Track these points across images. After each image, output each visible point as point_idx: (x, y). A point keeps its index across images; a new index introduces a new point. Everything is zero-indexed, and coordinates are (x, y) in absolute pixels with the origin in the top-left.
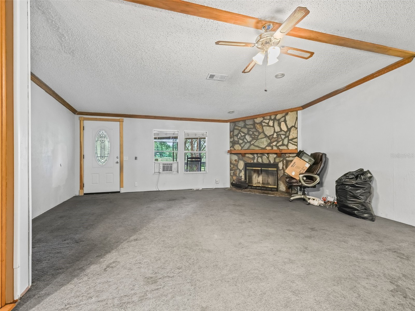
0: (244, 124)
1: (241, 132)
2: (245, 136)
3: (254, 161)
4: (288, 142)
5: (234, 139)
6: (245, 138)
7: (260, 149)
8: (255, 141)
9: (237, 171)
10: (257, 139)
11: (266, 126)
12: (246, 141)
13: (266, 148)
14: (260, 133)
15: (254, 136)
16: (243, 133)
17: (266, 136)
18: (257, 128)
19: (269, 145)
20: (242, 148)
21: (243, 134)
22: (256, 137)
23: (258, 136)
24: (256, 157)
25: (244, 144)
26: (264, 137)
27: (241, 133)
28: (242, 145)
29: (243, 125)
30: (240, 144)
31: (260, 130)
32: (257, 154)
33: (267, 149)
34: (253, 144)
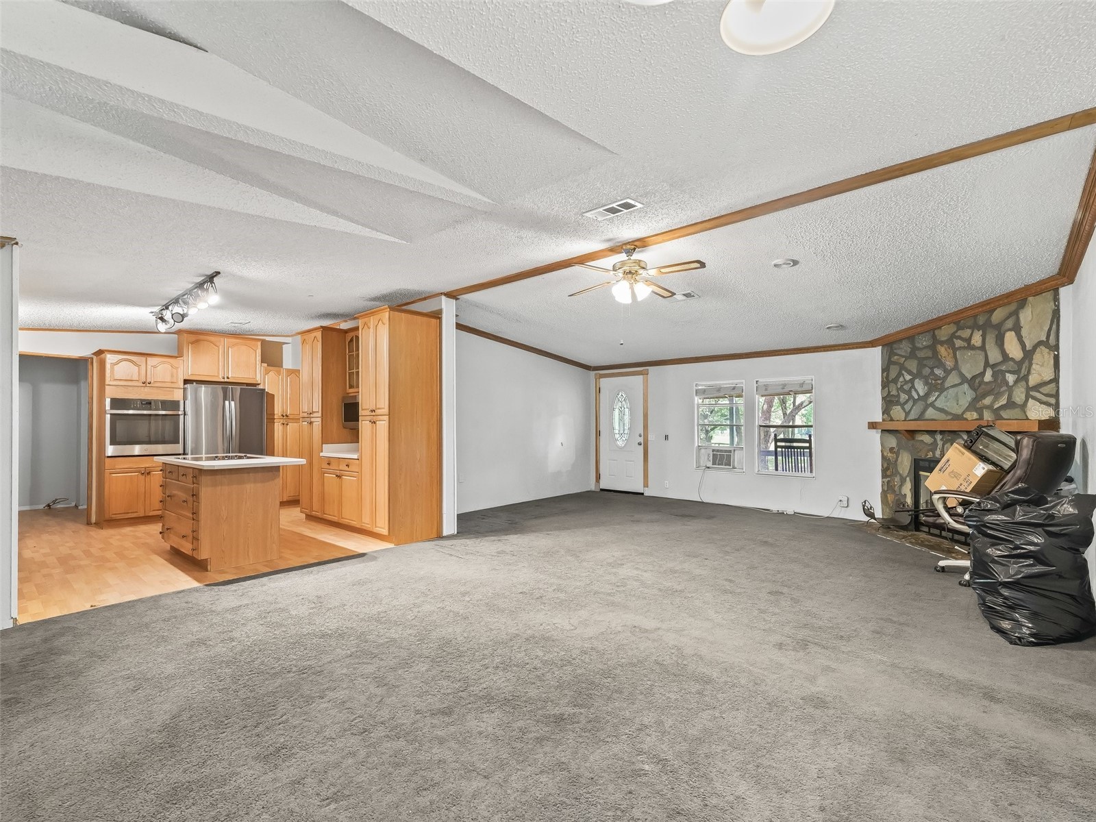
0: (911, 346)
1: (903, 372)
2: (912, 381)
3: (934, 454)
4: (1028, 397)
5: (889, 392)
6: (913, 386)
7: (950, 417)
8: (937, 394)
9: (896, 480)
10: (942, 389)
11: (964, 348)
12: (916, 397)
13: (965, 416)
14: (948, 373)
15: (933, 382)
16: (910, 373)
17: (964, 379)
18: (940, 357)
19: (972, 406)
20: (907, 414)
21: (908, 377)
22: (939, 382)
23: (944, 379)
24: (940, 443)
25: (910, 403)
26: (960, 381)
27: (905, 374)
28: (907, 407)
29: (909, 350)
30: (902, 405)
31: (949, 364)
32: (942, 432)
33: (966, 419)
34: (932, 405)
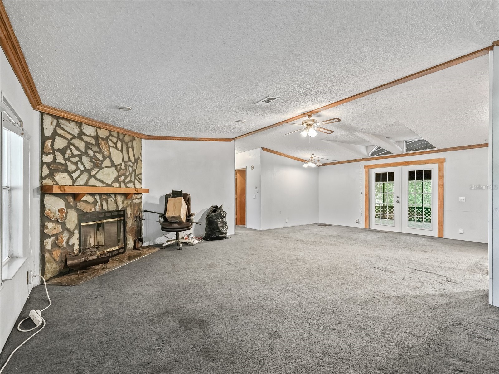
0: (79, 130)
1: (71, 147)
2: (80, 156)
3: (95, 208)
4: (135, 178)
5: (55, 159)
6: (81, 161)
7: (105, 185)
8: (97, 169)
10: (101, 168)
11: (113, 147)
12: (83, 169)
13: (113, 185)
14: (105, 158)
15: (95, 161)
16: (77, 149)
17: (113, 165)
18: (101, 147)
19: (117, 180)
20: (74, 181)
21: (76, 152)
22: (100, 162)
23: (103, 161)
24: (99, 201)
25: (78, 173)
26: (111, 165)
27: (73, 149)
28: (75, 175)
29: (77, 132)
30: (70, 174)
31: (106, 153)
32: (100, 194)
33: (113, 187)
34: (94, 176)
